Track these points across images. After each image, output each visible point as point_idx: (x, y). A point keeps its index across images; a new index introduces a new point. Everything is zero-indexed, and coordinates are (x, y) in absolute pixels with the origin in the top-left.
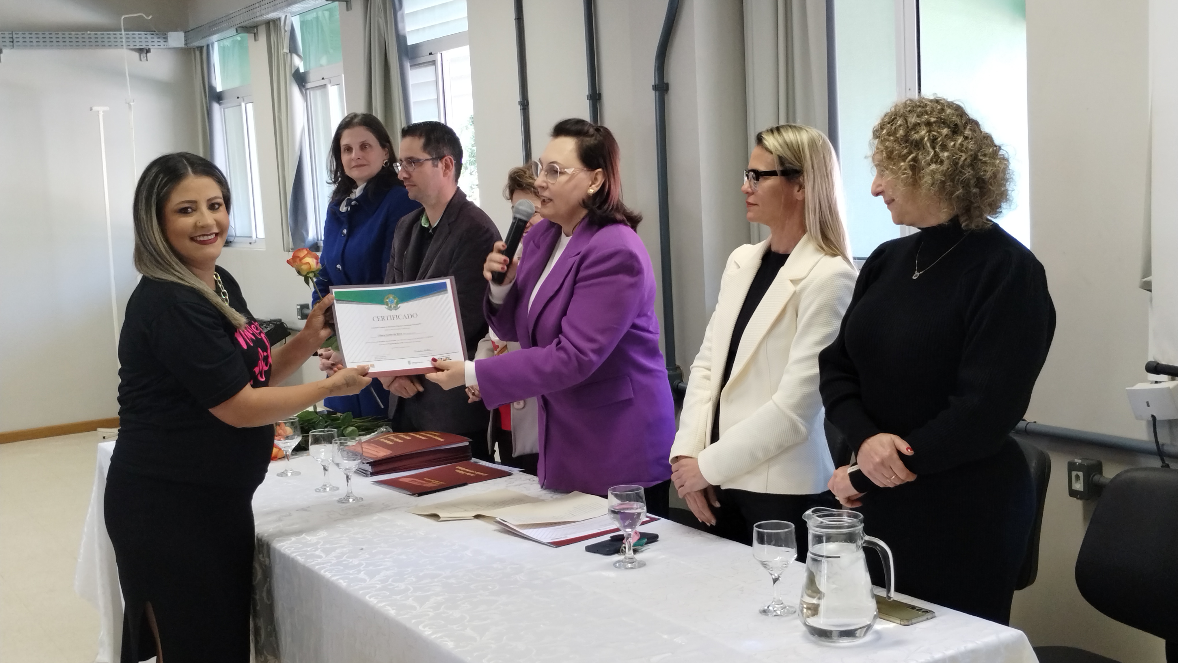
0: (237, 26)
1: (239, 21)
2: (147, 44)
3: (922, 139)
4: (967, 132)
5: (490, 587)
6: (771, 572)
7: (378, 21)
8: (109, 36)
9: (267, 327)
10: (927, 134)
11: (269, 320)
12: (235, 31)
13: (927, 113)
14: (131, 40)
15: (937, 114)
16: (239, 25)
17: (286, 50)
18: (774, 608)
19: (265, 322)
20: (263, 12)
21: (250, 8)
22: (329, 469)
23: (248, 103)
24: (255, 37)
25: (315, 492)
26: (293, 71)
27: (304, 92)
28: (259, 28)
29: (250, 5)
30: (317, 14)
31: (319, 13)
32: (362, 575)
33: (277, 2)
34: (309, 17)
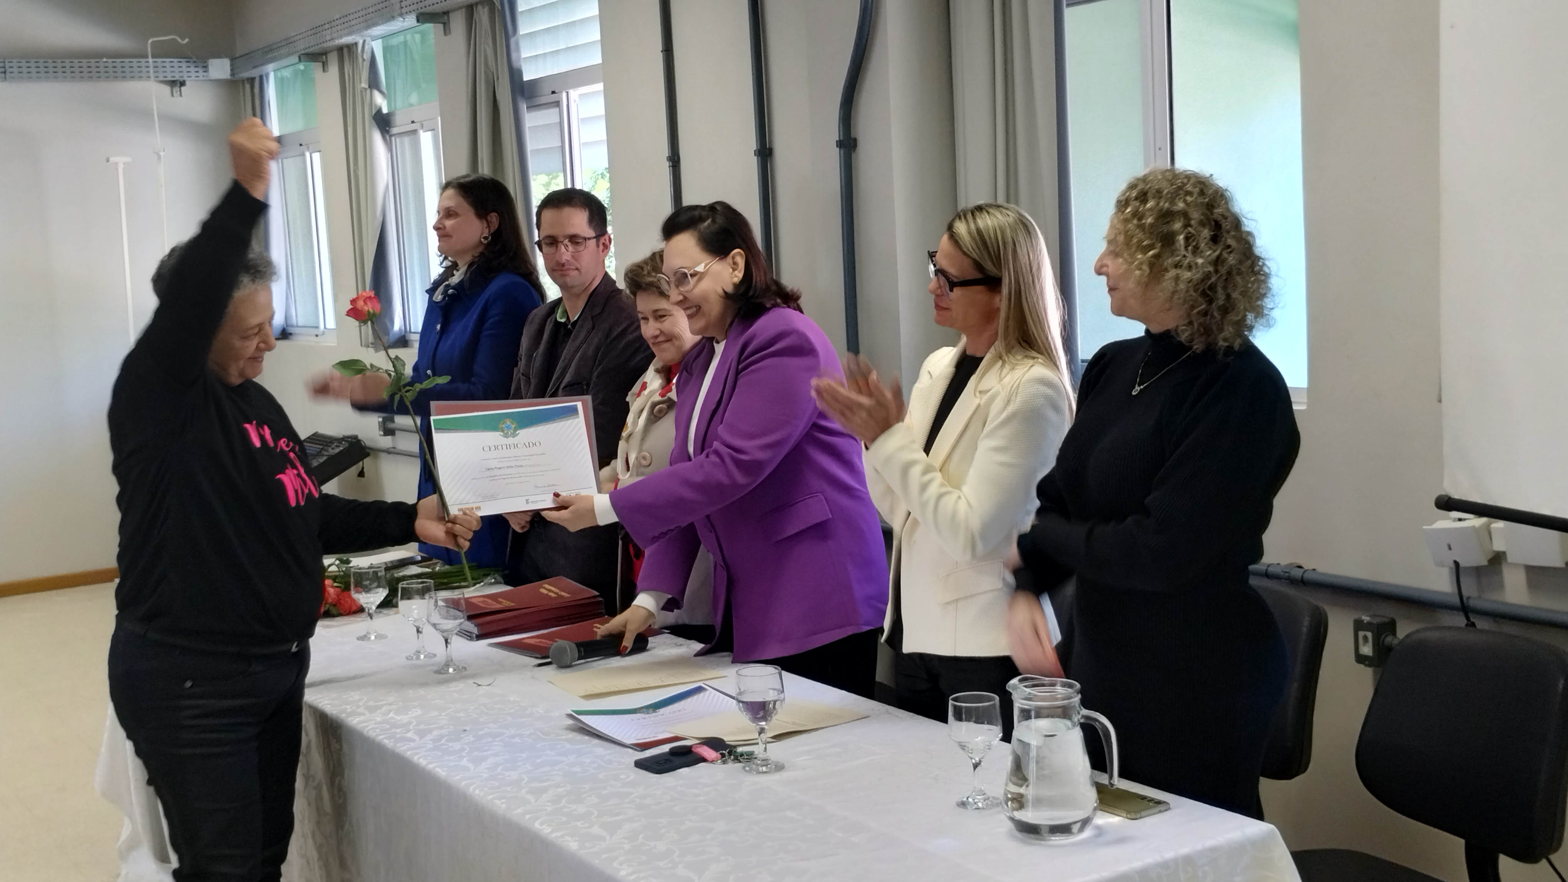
0: (300, 53)
1: (301, 46)
2: (181, 74)
7: (485, 51)
8: (132, 65)
9: (340, 446)
11: (342, 437)
12: (298, 58)
14: (161, 70)
16: (303, 52)
17: (364, 85)
18: (974, 800)
19: (336, 440)
20: (335, 35)
21: (316, 30)
22: (424, 631)
23: (315, 152)
24: (324, 66)
25: (405, 659)
26: (374, 112)
27: (388, 138)
28: (330, 56)
29: (320, 24)
30: (405, 37)
31: (408, 36)
32: (465, 763)
33: (353, 23)
34: (394, 41)
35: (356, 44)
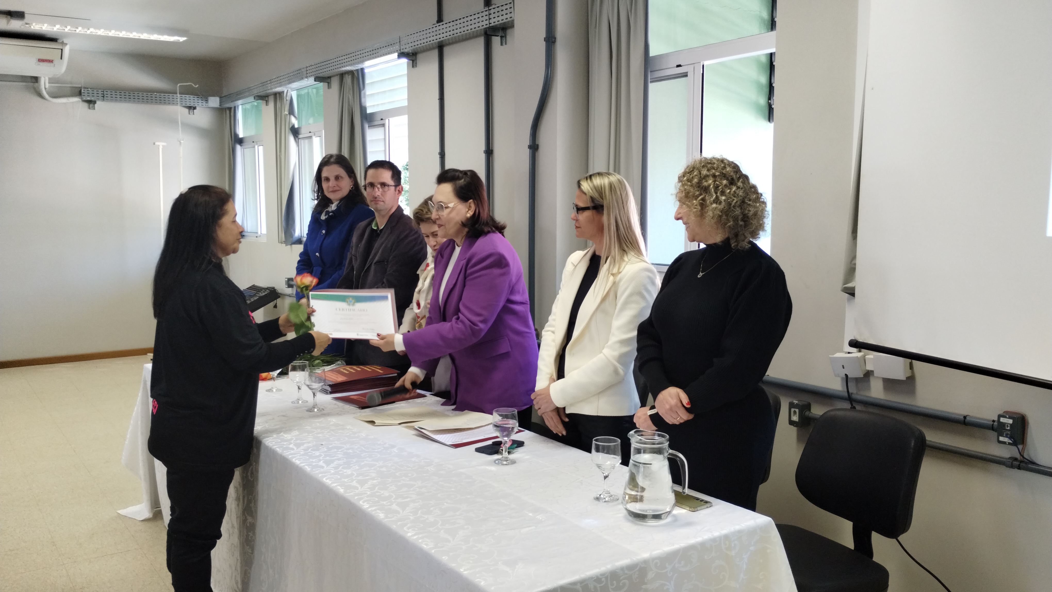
0: (255, 95)
1: (256, 92)
2: (194, 103)
3: (709, 186)
4: (740, 184)
5: (410, 475)
7: (348, 95)
8: (169, 97)
9: (265, 292)
10: (713, 183)
11: (266, 287)
12: (253, 98)
13: (714, 168)
14: (184, 100)
15: (721, 169)
16: (256, 95)
17: (287, 113)
18: (603, 496)
19: (264, 289)
20: (273, 87)
21: (263, 84)
22: (302, 388)
23: (260, 146)
24: (266, 102)
25: (291, 403)
26: (291, 126)
27: (297, 140)
28: (270, 97)
29: (264, 81)
30: (308, 91)
31: (310, 90)
32: (321, 463)
33: (282, 81)
34: (303, 92)
35: (283, 92)
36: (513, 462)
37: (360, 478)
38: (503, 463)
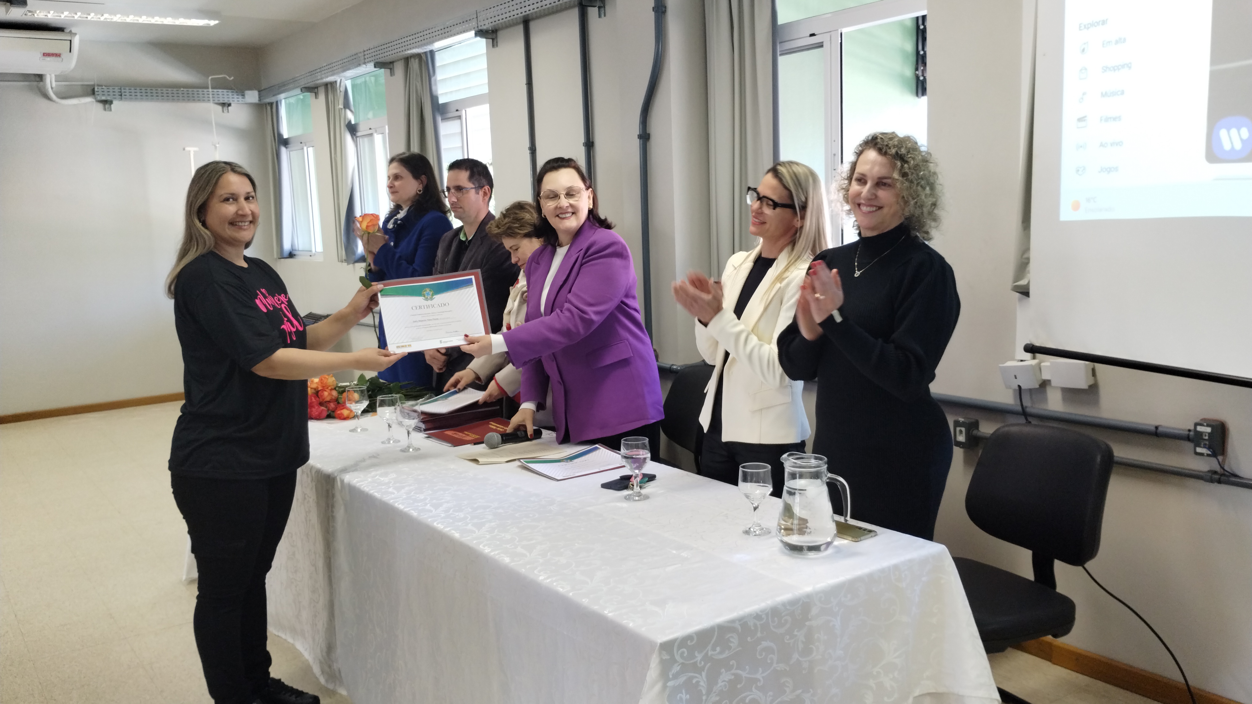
0: (301, 87)
1: (303, 83)
2: (229, 99)
5: (531, 516)
6: (753, 502)
7: (416, 84)
8: (199, 92)
12: (300, 91)
14: (216, 96)
16: (303, 86)
17: (341, 106)
18: (754, 530)
20: (323, 76)
21: (312, 73)
23: (309, 147)
24: (316, 95)
26: (346, 122)
27: (355, 138)
28: (319, 89)
29: (312, 70)
30: (365, 79)
31: (367, 78)
32: (428, 507)
33: (334, 68)
34: (359, 81)
36: (647, 497)
37: (476, 521)
38: (635, 498)
